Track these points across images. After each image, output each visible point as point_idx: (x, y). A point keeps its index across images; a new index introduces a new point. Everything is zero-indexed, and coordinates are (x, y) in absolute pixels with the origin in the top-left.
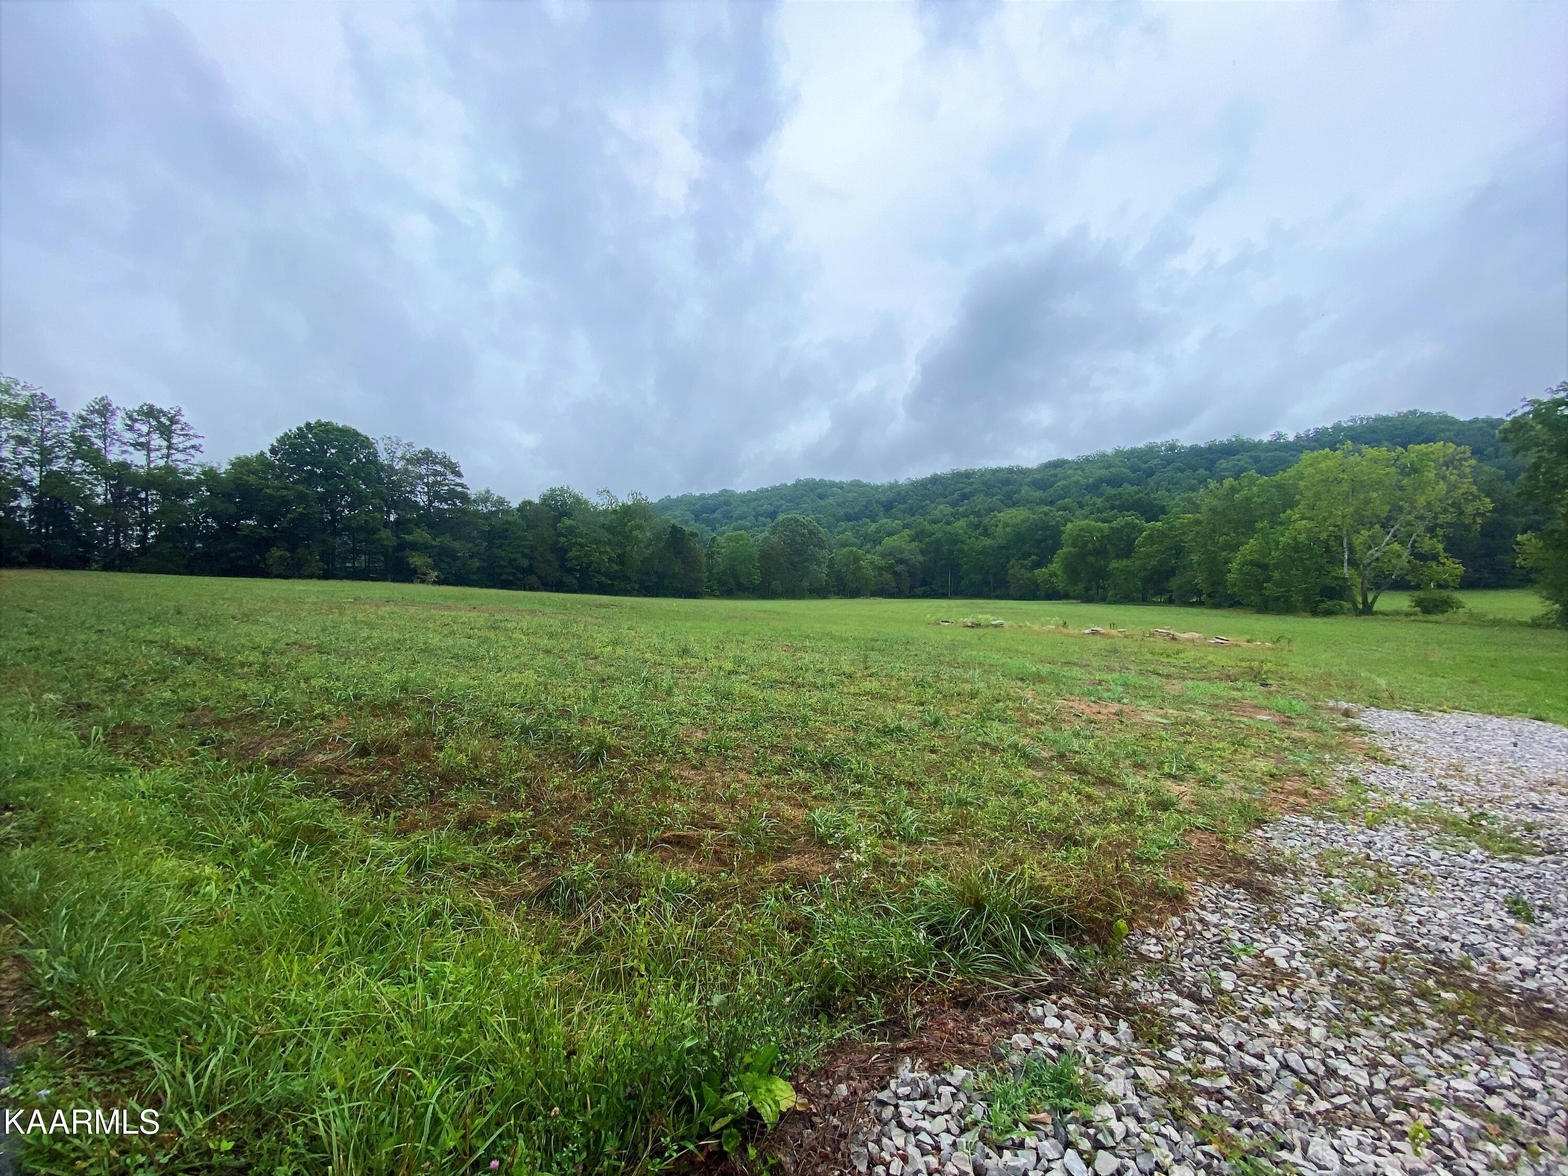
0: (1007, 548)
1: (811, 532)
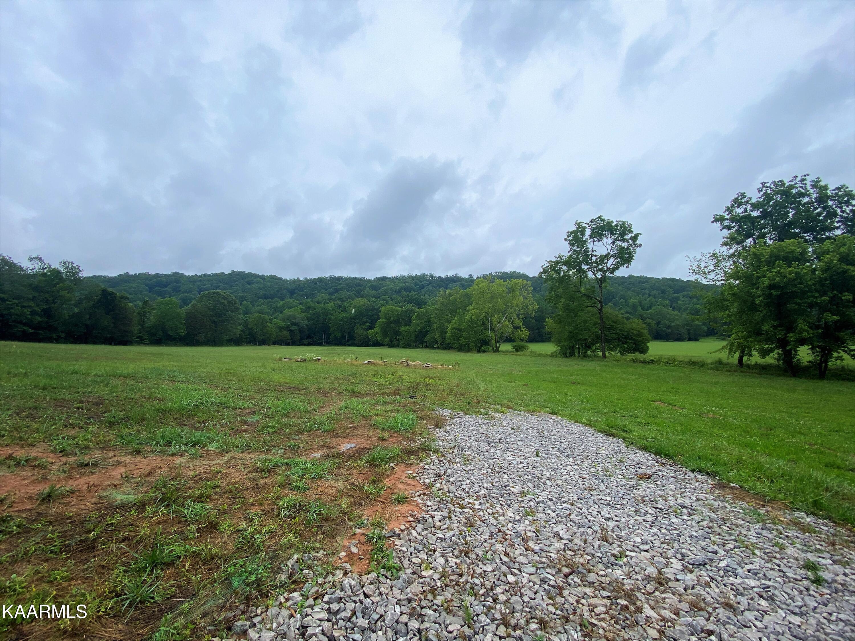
0: (354, 319)
1: (229, 302)
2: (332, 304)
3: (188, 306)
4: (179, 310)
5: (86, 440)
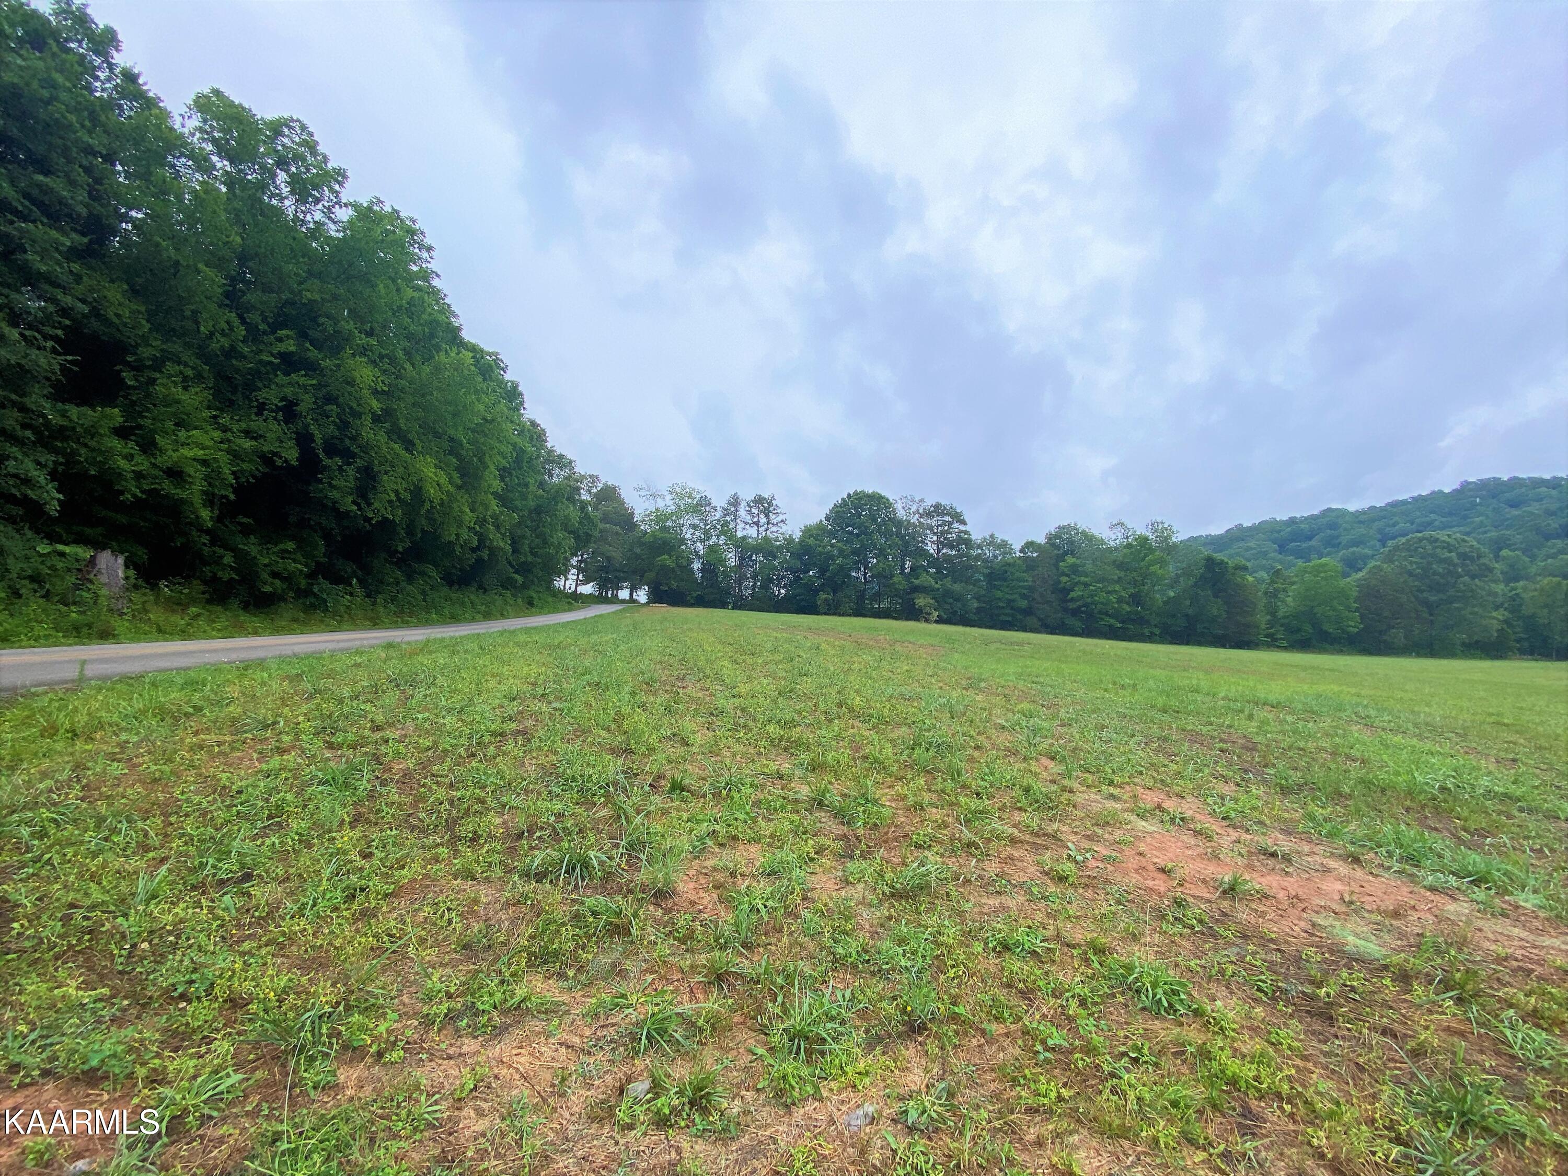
3: (1362, 574)
4: (1342, 583)
5: (1253, 808)
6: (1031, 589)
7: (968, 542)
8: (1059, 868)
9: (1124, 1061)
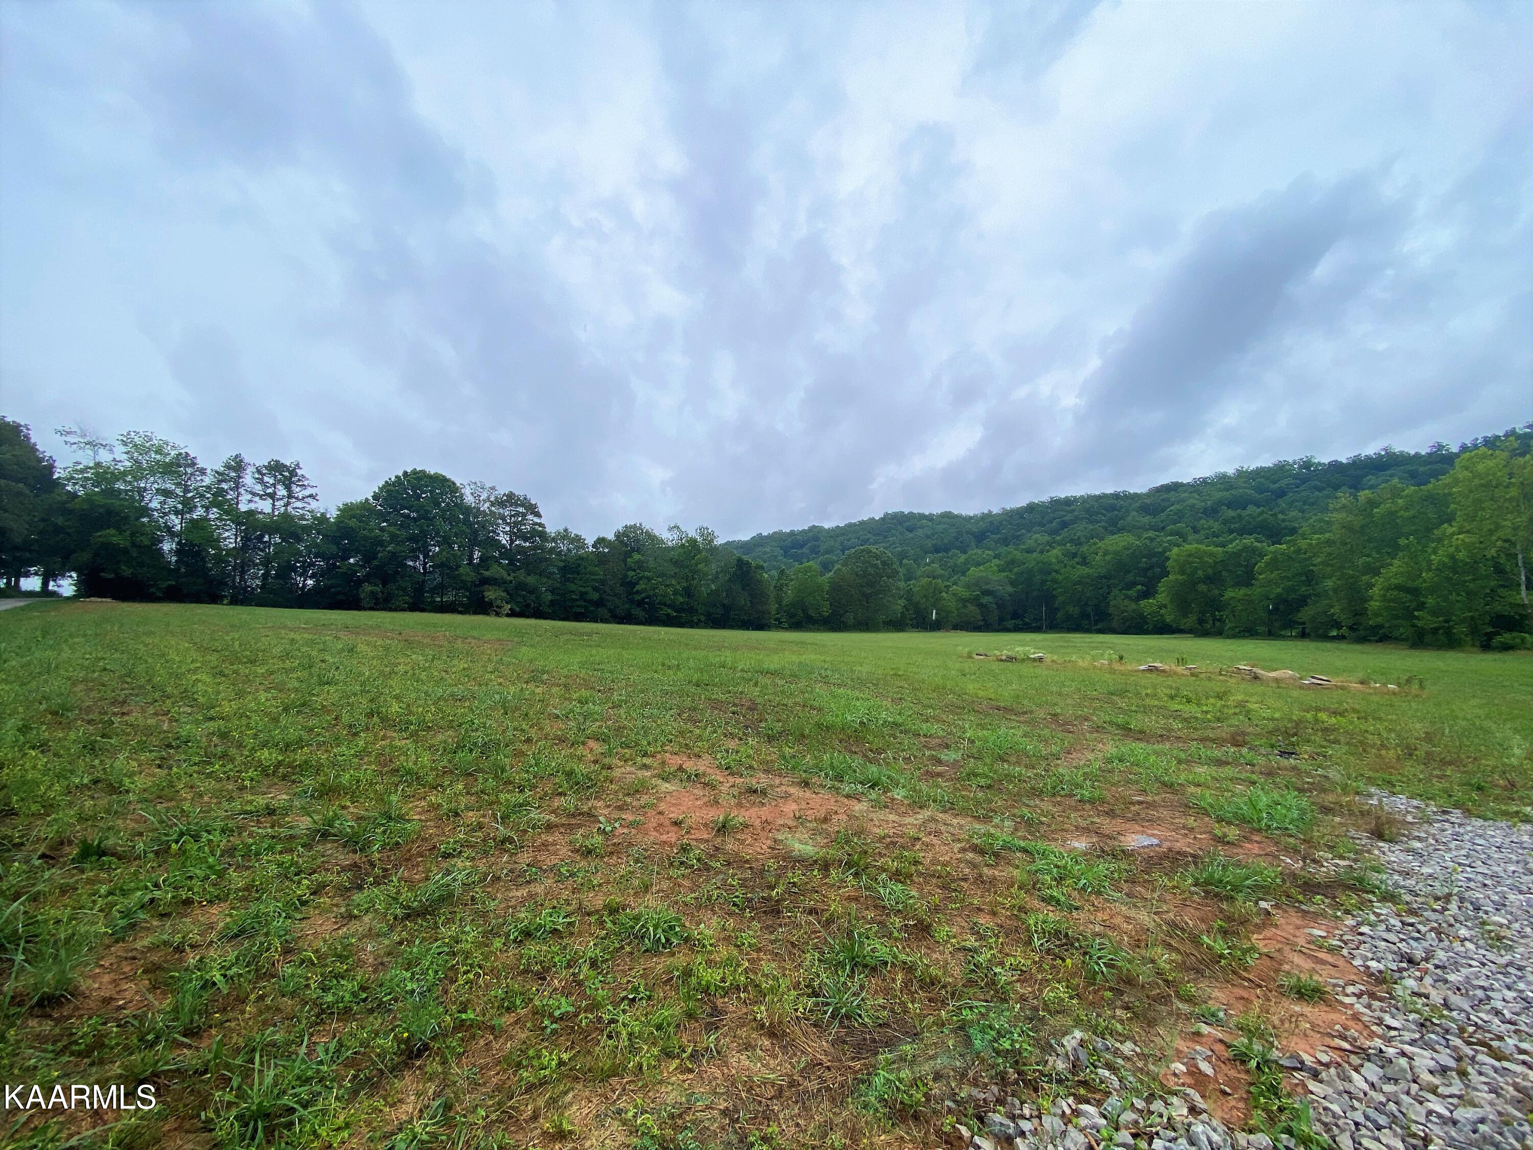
0: (1107, 577)
1: (884, 563)
2: (1056, 552)
3: (831, 574)
4: (820, 580)
5: (748, 756)
6: (603, 582)
7: (543, 535)
8: (587, 843)
9: (624, 1005)
